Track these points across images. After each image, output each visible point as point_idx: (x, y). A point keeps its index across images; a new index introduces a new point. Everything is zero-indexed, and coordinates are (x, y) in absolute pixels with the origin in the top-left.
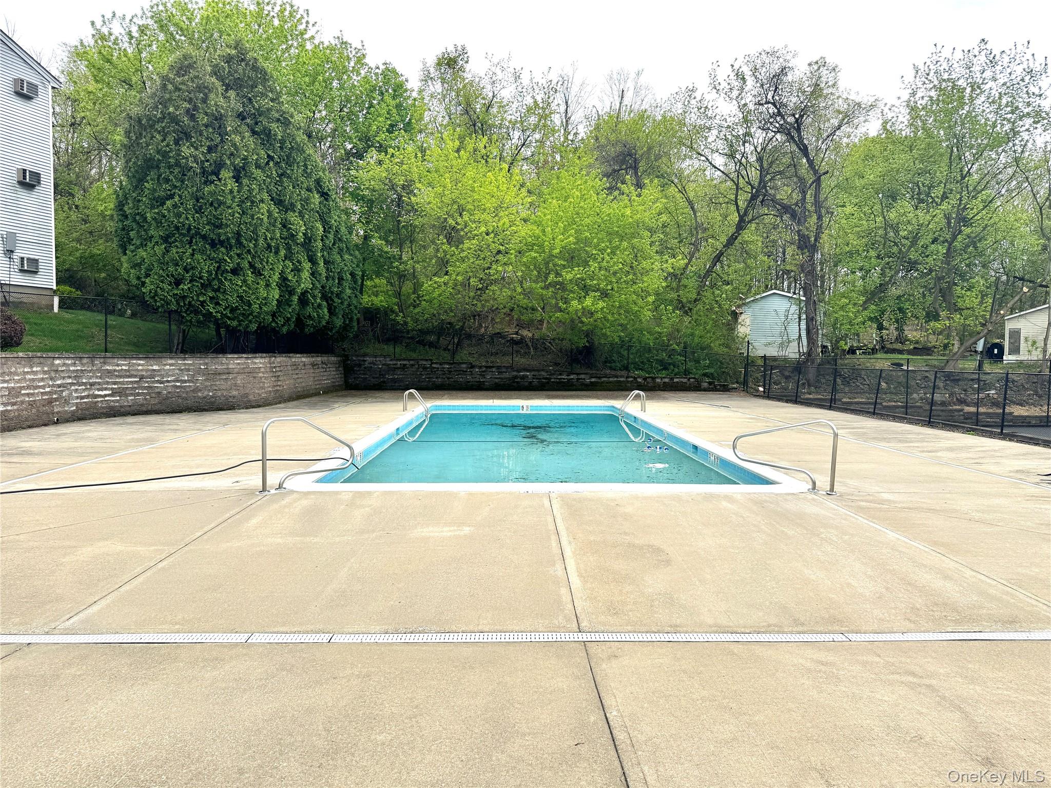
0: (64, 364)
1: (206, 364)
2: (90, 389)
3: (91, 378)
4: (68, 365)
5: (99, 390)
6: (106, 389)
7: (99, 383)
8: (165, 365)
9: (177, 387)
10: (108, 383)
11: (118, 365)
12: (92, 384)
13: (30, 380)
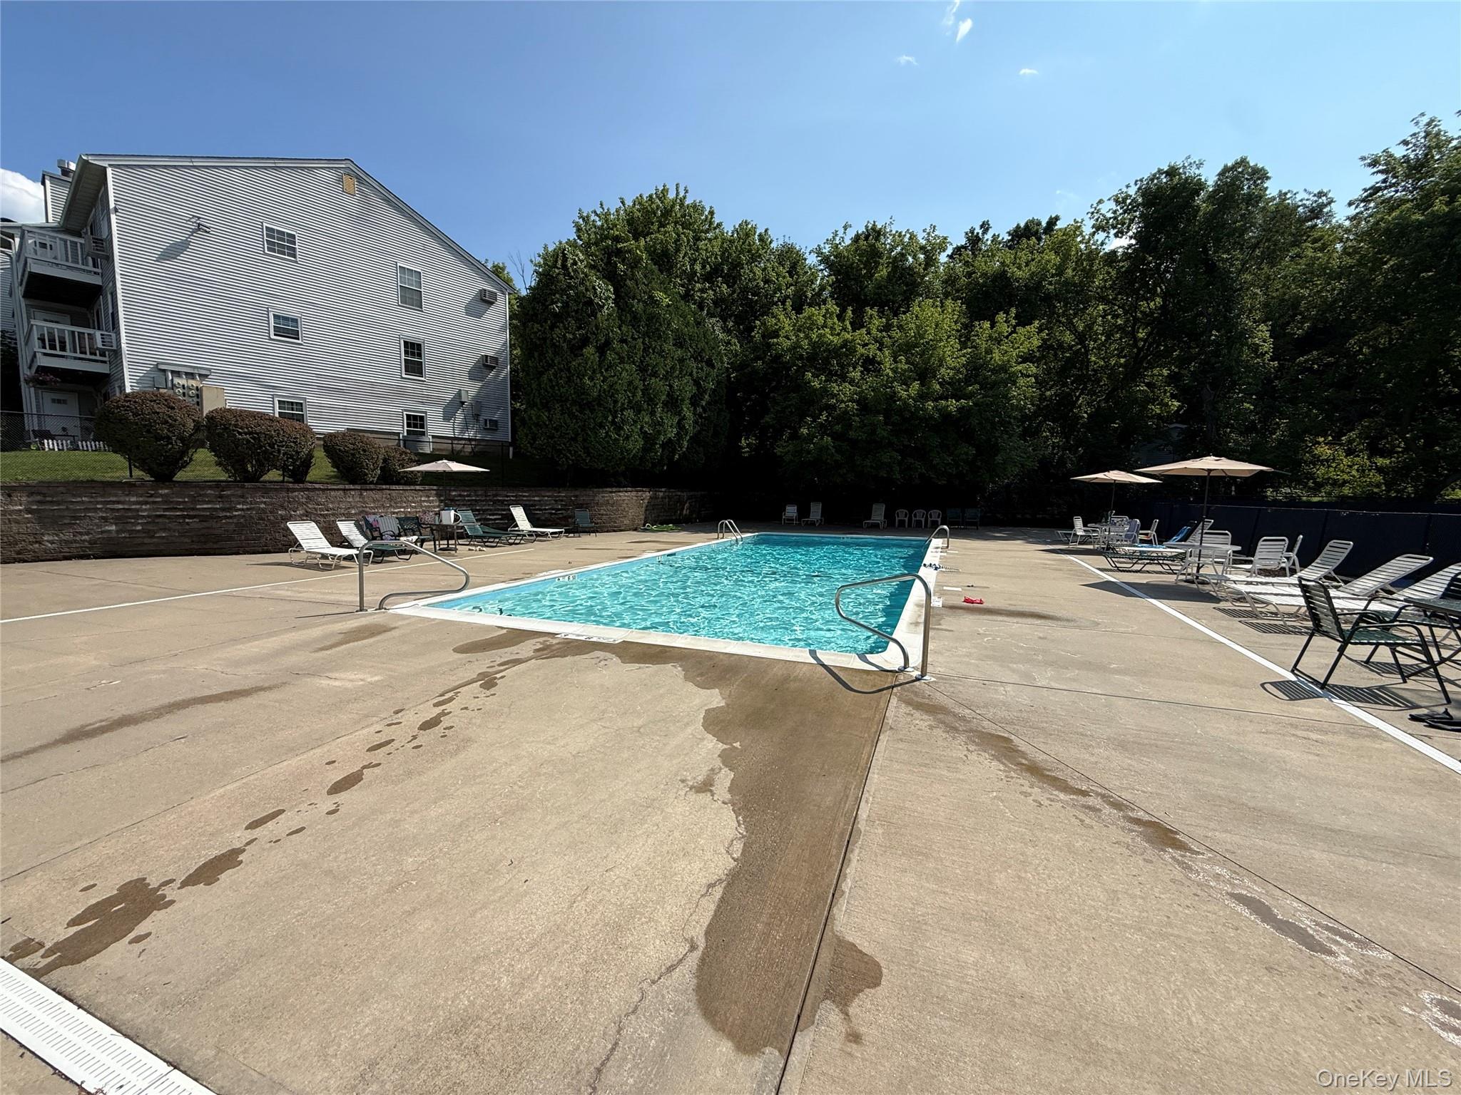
0: (460, 495)
1: (576, 496)
2: (483, 514)
3: (484, 505)
4: (464, 496)
5: (490, 515)
6: (496, 514)
7: (491, 510)
8: (544, 496)
9: (551, 514)
10: (498, 510)
11: (507, 496)
12: (484, 511)
13: (425, 506)
